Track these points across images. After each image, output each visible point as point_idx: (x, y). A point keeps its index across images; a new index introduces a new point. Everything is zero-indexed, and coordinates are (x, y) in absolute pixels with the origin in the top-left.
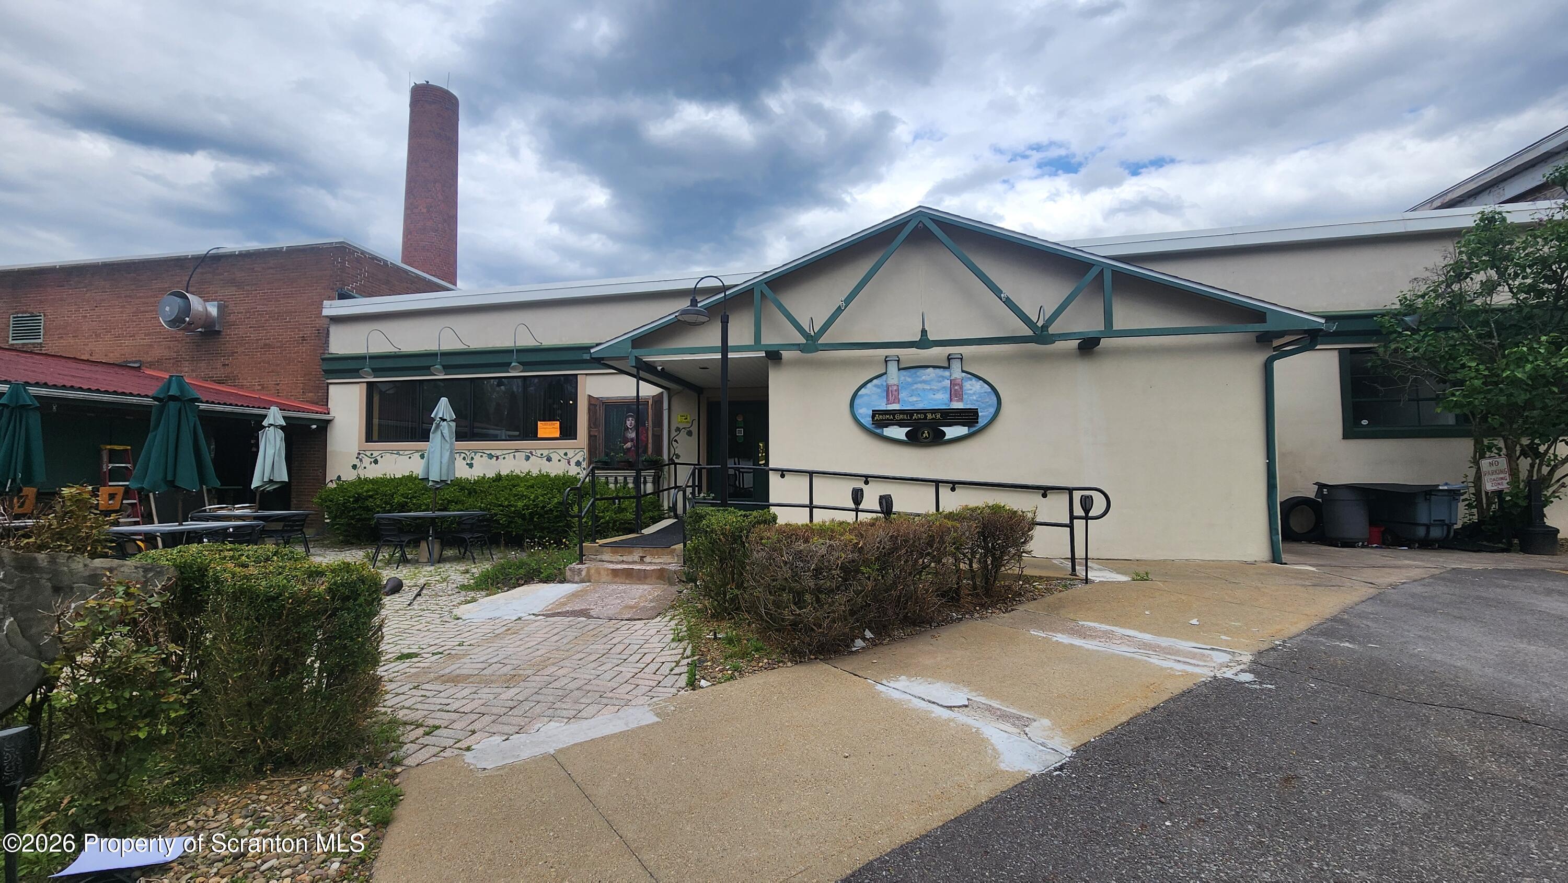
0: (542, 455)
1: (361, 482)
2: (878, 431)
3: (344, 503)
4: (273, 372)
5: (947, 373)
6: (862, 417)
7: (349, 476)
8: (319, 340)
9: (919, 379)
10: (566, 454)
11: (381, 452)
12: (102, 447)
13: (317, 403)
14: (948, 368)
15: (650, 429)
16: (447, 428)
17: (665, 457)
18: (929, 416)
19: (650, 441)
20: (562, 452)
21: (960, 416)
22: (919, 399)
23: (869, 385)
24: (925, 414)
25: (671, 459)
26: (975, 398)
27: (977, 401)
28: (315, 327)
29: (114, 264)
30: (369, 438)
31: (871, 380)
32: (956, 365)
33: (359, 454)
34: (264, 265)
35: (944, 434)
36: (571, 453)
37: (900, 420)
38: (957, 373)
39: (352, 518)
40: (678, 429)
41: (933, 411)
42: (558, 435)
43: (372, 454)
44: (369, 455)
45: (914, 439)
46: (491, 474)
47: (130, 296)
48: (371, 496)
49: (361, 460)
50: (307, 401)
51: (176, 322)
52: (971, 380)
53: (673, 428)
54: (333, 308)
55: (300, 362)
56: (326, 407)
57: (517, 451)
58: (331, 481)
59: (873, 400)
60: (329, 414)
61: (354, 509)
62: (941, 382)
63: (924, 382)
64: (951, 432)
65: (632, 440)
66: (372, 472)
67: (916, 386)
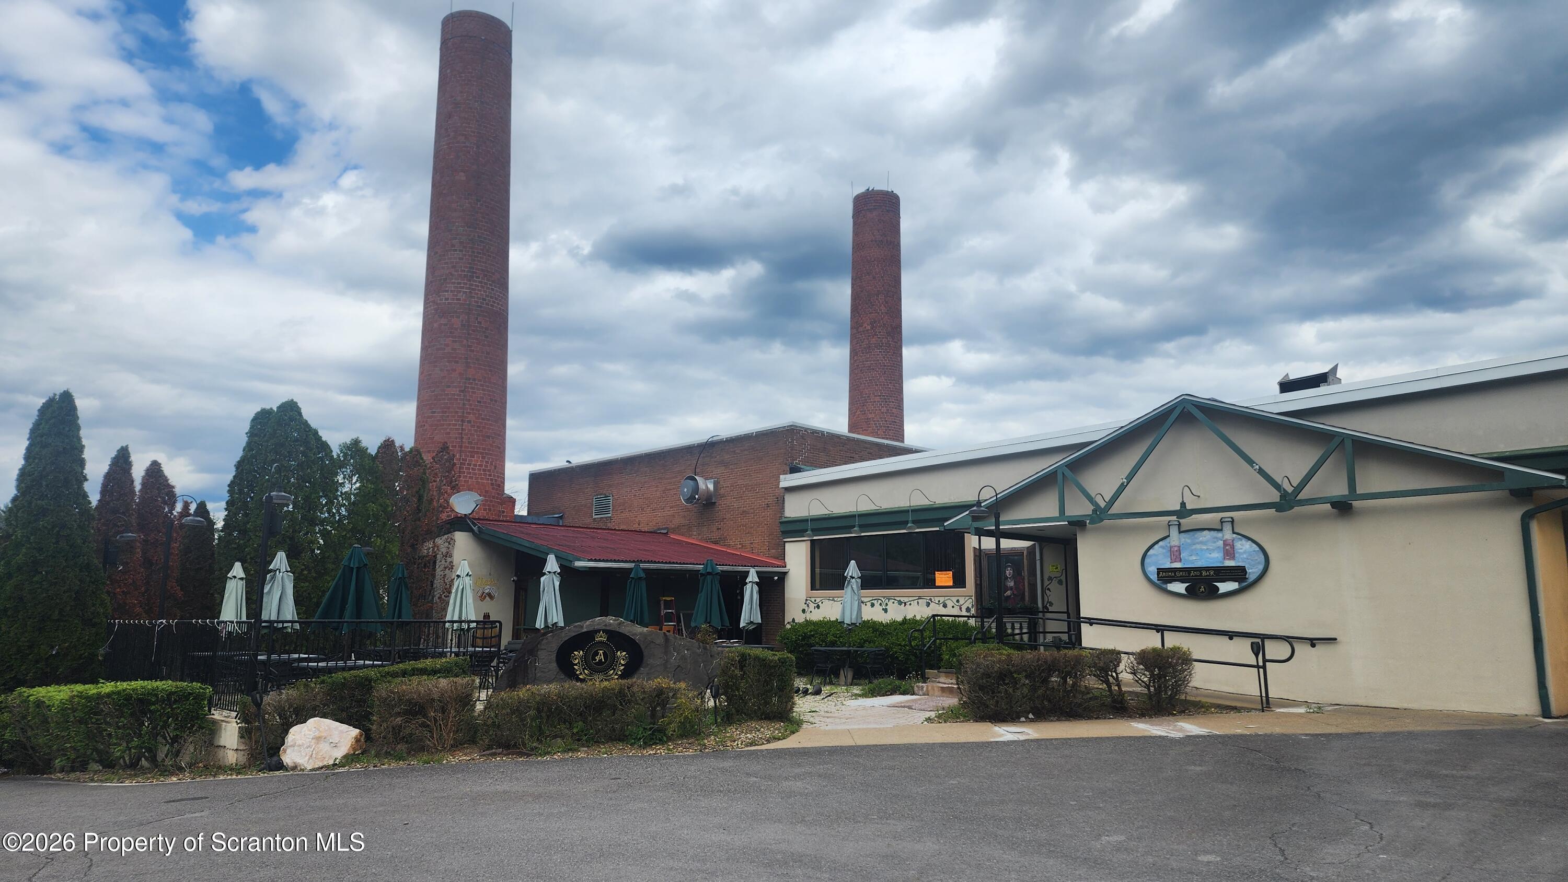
0: (939, 601)
1: (808, 623)
2: (1164, 586)
3: (796, 640)
4: (748, 533)
5: (1220, 535)
6: (1151, 574)
7: (800, 619)
8: (778, 506)
9: (1197, 541)
10: (958, 601)
11: (821, 599)
12: (661, 598)
13: (777, 558)
14: (1221, 530)
15: (1026, 578)
16: (855, 584)
17: (1040, 605)
18: (1204, 573)
19: (1027, 589)
20: (955, 599)
21: (1230, 573)
22: (1198, 558)
23: (1156, 547)
24: (1200, 571)
25: (1045, 607)
26: (1245, 556)
27: (1248, 559)
28: (775, 496)
29: (654, 454)
30: (813, 587)
31: (1157, 542)
32: (1227, 528)
33: (807, 600)
34: (741, 448)
35: (1218, 589)
36: (962, 601)
37: (1180, 577)
38: (1228, 534)
39: (801, 652)
40: (1050, 579)
41: (1207, 569)
42: (951, 584)
43: (815, 601)
44: (813, 601)
45: (1192, 594)
46: (899, 619)
47: (661, 478)
48: (813, 636)
49: (808, 606)
50: (771, 556)
51: (690, 499)
52: (1241, 540)
53: (1046, 577)
54: (788, 480)
55: (766, 524)
56: (783, 561)
57: (920, 598)
58: (788, 623)
59: (1161, 559)
60: (785, 567)
61: (802, 646)
62: (1215, 542)
63: (1201, 543)
64: (1224, 587)
65: (1011, 588)
66: (816, 616)
67: (1194, 547)
